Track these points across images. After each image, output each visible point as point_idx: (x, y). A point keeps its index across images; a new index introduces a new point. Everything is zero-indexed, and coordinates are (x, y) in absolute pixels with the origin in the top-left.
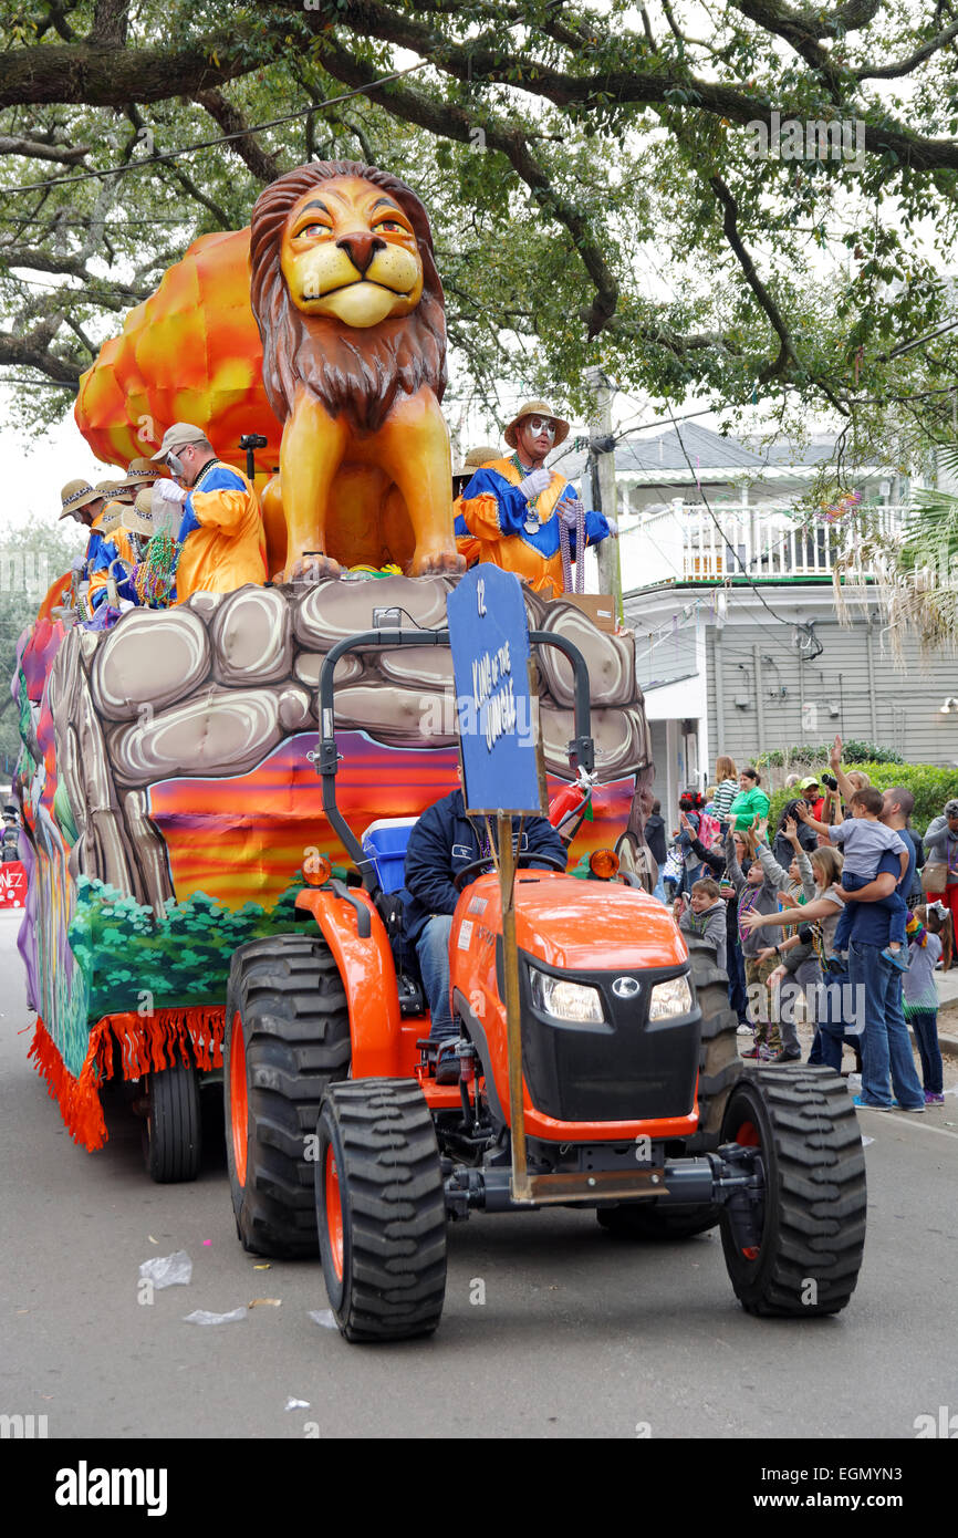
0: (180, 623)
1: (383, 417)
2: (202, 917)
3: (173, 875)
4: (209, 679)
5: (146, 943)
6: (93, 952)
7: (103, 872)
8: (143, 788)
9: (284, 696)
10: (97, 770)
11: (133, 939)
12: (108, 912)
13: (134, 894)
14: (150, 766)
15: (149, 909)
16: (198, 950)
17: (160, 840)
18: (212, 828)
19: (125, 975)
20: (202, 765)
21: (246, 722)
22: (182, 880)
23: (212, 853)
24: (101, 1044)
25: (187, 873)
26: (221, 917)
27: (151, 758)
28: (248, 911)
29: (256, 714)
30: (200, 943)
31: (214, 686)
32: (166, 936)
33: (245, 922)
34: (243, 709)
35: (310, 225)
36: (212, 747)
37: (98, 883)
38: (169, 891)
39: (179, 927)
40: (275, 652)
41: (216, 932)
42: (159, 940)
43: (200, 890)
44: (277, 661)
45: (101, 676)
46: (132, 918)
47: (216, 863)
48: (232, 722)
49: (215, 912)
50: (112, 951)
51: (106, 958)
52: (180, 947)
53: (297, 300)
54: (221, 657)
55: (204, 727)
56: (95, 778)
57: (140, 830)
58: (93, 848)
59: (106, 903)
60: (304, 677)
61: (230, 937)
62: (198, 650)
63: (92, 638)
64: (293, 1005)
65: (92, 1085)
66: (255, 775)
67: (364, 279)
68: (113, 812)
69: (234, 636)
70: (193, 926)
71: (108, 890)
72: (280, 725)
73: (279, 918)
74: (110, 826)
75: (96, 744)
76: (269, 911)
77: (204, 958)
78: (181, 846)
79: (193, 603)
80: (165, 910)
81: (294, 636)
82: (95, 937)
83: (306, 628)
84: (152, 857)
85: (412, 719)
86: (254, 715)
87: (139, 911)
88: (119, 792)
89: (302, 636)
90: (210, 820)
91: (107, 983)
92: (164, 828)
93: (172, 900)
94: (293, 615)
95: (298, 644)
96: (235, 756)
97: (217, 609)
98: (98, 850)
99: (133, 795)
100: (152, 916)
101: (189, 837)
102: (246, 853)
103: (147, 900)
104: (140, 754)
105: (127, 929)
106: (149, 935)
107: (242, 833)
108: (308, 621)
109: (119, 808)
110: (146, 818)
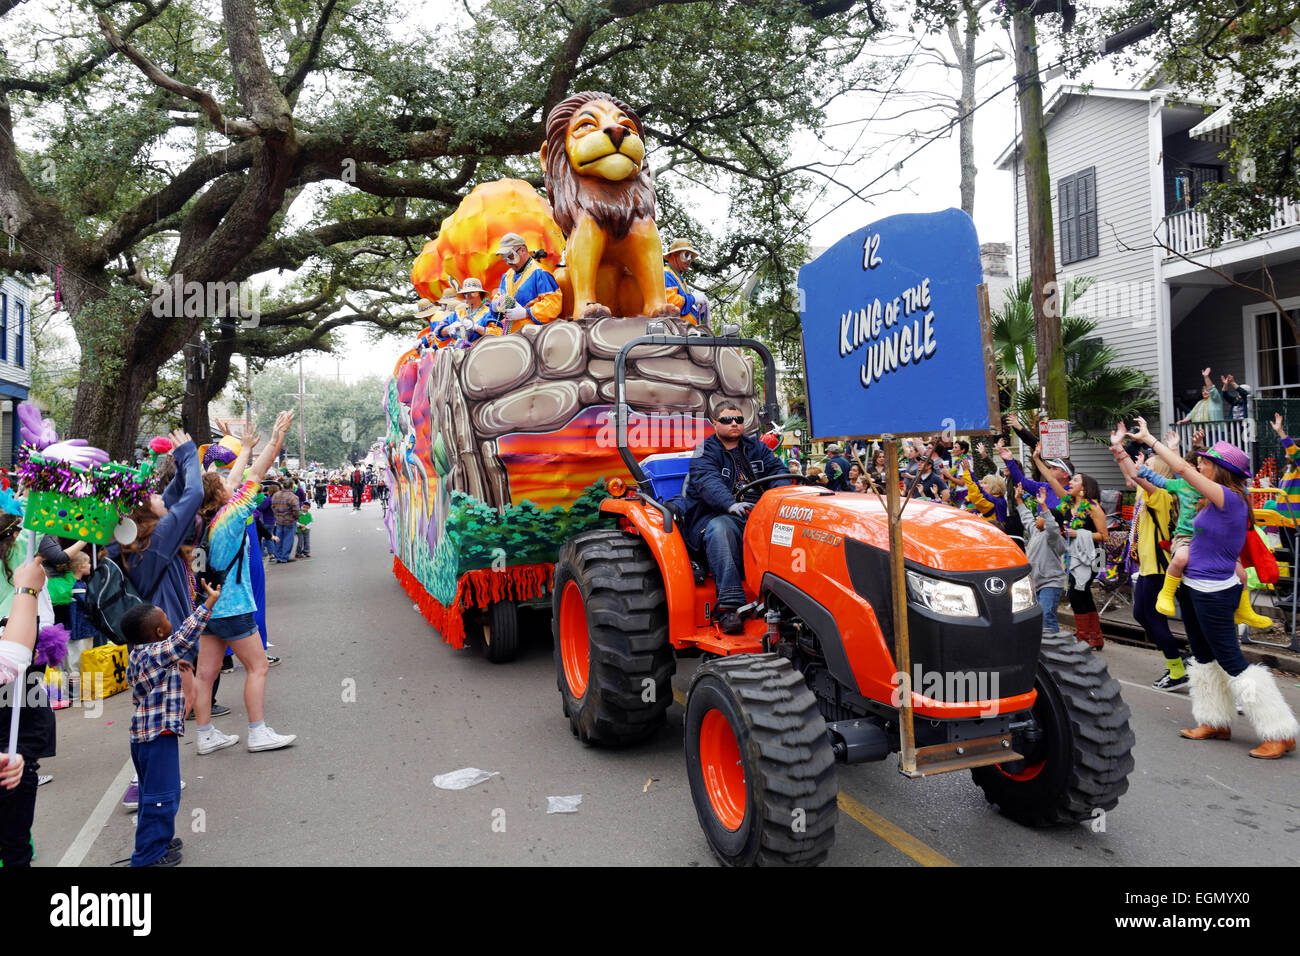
0: (516, 343)
1: (626, 231)
2: (527, 514)
3: (510, 490)
4: (535, 375)
5: (492, 529)
6: (460, 534)
7: (467, 488)
8: (494, 439)
9: (582, 384)
10: (464, 429)
11: (485, 527)
12: (470, 512)
13: (486, 501)
14: (497, 426)
15: (495, 510)
16: (523, 533)
17: (503, 470)
18: (537, 462)
19: (479, 548)
20: (530, 425)
21: (558, 400)
22: (516, 493)
23: (536, 477)
24: (464, 588)
25: (519, 489)
26: (538, 514)
27: (498, 421)
28: (555, 511)
29: (564, 395)
30: (524, 529)
31: (538, 378)
32: (505, 525)
33: (552, 517)
34: (556, 392)
35: (585, 124)
36: (536, 415)
37: (464, 495)
38: (508, 499)
39: (512, 520)
40: (576, 358)
41: (535, 523)
42: (500, 528)
43: (526, 499)
44: (577, 364)
45: (467, 374)
46: (485, 515)
47: (538, 483)
48: (550, 400)
49: (534, 511)
50: (472, 534)
51: (468, 538)
52: (512, 531)
53: (576, 165)
54: (542, 362)
55: (532, 401)
56: (463, 434)
57: (491, 463)
58: (461, 475)
59: (469, 506)
60: (593, 373)
61: (543, 526)
62: (527, 359)
63: (461, 353)
64: (618, 569)
65: (459, 611)
66: (564, 430)
67: (618, 152)
68: (474, 453)
69: (550, 349)
70: (521, 519)
71: (470, 499)
72: (579, 400)
73: (573, 514)
74: (472, 462)
75: (464, 415)
76: (567, 510)
77: (526, 538)
78: (516, 473)
79: (523, 331)
80: (505, 510)
81: (588, 349)
82: (460, 526)
83: (594, 345)
84: (498, 480)
85: (655, 398)
86: (563, 396)
87: (489, 511)
88: (478, 442)
89: (592, 348)
90: (535, 458)
91: (469, 553)
92: (505, 462)
93: (509, 504)
94: (586, 337)
95: (590, 354)
96: (551, 420)
97: (539, 335)
98: (465, 477)
99: (487, 443)
100: (496, 514)
101: (522, 468)
102: (557, 477)
103: (494, 504)
104: (491, 419)
105: (481, 521)
106: (494, 525)
107: (556, 465)
108: (596, 341)
109: (478, 451)
110: (496, 457)
